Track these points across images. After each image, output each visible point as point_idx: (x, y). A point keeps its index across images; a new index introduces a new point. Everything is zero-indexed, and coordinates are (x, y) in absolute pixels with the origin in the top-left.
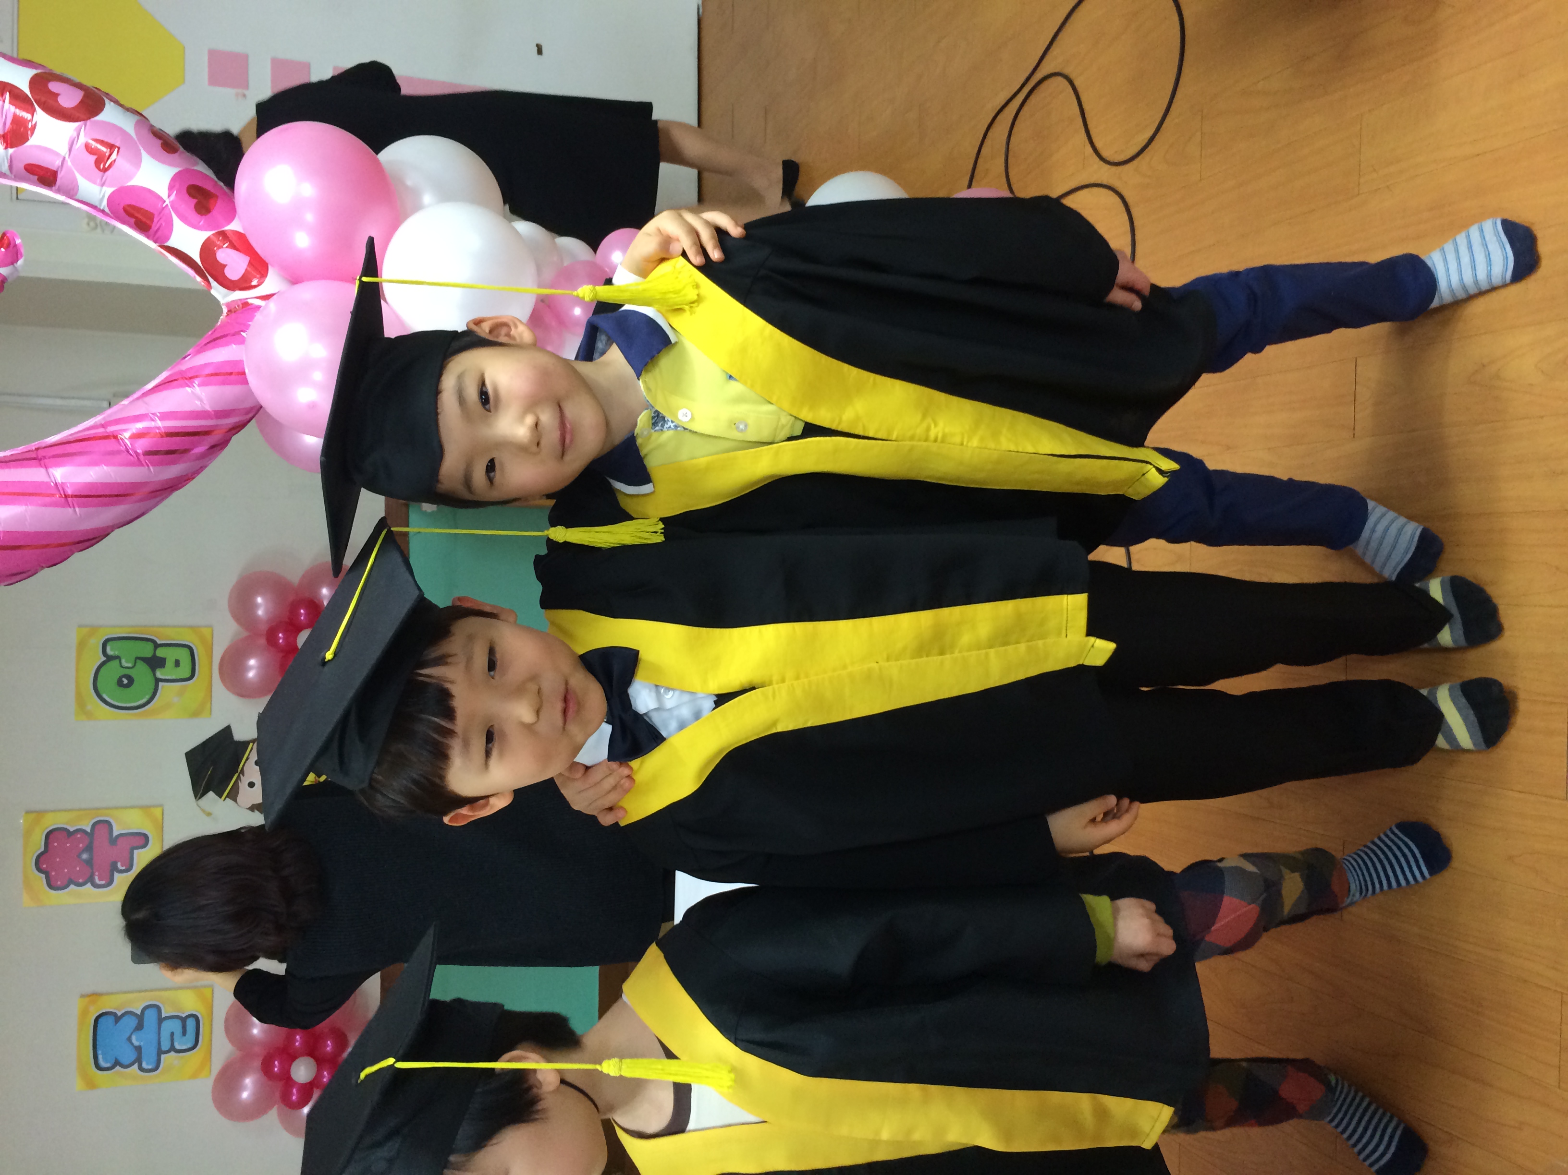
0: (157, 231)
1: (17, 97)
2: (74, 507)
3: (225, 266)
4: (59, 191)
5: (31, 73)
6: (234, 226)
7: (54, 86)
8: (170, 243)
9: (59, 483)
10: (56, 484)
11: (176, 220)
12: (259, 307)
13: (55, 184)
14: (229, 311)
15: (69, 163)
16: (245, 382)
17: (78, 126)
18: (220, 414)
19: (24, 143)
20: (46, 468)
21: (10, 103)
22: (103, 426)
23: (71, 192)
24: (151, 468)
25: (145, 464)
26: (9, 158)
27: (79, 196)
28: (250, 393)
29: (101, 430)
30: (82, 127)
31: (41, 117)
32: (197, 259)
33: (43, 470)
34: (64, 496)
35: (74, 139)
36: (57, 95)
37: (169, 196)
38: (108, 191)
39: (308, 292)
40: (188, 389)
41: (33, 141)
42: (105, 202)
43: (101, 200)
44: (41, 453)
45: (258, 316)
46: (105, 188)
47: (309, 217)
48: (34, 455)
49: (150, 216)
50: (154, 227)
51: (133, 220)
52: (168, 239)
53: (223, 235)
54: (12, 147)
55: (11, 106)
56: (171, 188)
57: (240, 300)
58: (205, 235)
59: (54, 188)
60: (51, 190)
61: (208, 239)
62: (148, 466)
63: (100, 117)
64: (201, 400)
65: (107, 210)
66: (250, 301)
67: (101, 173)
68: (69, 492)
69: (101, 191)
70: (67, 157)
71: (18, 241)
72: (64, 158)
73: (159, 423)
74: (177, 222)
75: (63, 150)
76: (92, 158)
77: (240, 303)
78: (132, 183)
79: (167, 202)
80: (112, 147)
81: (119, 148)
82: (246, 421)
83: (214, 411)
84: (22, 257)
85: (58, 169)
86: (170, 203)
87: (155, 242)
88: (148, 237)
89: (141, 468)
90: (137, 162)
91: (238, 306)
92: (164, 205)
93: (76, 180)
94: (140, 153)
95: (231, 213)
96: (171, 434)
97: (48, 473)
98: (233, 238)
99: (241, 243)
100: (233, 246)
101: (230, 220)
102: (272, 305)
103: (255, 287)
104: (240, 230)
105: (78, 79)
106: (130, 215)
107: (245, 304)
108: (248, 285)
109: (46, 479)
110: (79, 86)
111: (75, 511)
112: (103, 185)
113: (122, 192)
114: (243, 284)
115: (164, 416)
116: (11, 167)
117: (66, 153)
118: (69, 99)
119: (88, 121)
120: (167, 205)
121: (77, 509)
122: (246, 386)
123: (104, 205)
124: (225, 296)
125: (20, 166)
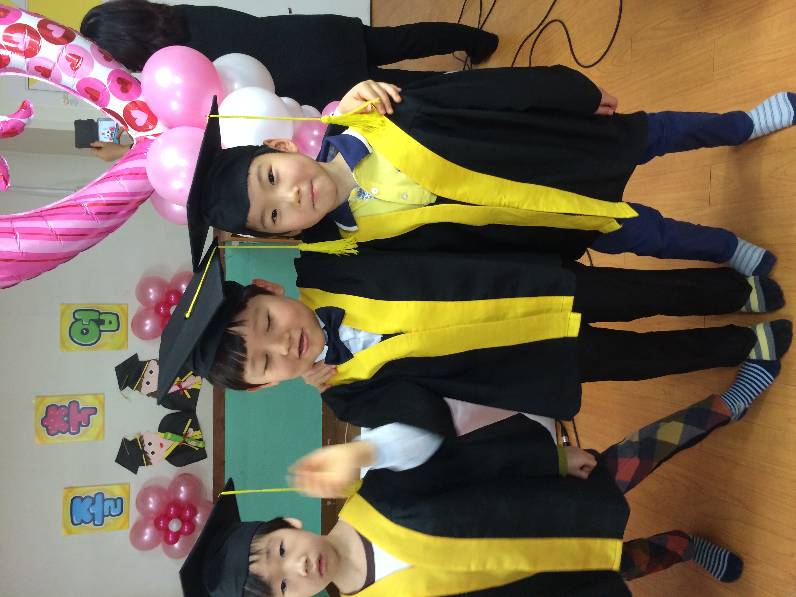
0: (101, 101)
1: (32, 32)
2: (60, 241)
3: (136, 119)
4: (52, 80)
5: (38, 20)
6: (141, 99)
7: (50, 27)
8: (108, 107)
9: (53, 228)
10: (51, 229)
11: (112, 96)
12: (152, 141)
13: (50, 76)
14: (138, 142)
15: (57, 66)
16: (147, 178)
17: (62, 47)
18: (133, 194)
19: (35, 56)
20: (46, 220)
21: (28, 35)
22: (75, 200)
23: (58, 81)
24: (99, 221)
25: (96, 219)
26: (27, 64)
27: (62, 83)
28: (149, 183)
29: (74, 202)
30: (64, 48)
31: (44, 43)
32: (122, 116)
33: (44, 222)
34: (55, 235)
35: (60, 53)
36: (52, 31)
37: (108, 83)
38: (77, 80)
39: (178, 132)
40: (117, 181)
41: (39, 54)
42: (75, 86)
43: (73, 85)
44: (43, 213)
45: (153, 145)
46: (75, 79)
47: (179, 94)
48: (39, 214)
49: (98, 93)
50: (100, 99)
51: (89, 95)
52: (107, 104)
53: (134, 103)
54: (28, 58)
55: (28, 37)
56: (109, 79)
57: (143, 136)
58: (125, 103)
59: (49, 78)
60: (48, 80)
61: (127, 105)
62: (97, 220)
63: (73, 43)
64: (124, 188)
65: (76, 90)
66: (148, 137)
67: (74, 71)
68: (58, 233)
69: (73, 81)
70: (56, 63)
71: (31, 106)
72: (55, 63)
73: (103, 199)
74: (112, 97)
75: (55, 60)
76: (69, 64)
77: (143, 138)
78: (90, 76)
79: (107, 86)
80: (79, 58)
81: (83, 58)
82: (145, 199)
83: (130, 193)
84: (33, 114)
85: (52, 68)
86: (108, 86)
87: (100, 107)
88: (97, 104)
89: (94, 221)
90: (92, 66)
91: (142, 140)
92: (105, 88)
93: (61, 75)
94: (93, 61)
95: (139, 91)
96: (109, 204)
97: (47, 224)
98: (139, 104)
99: (144, 107)
100: (140, 109)
101: (138, 96)
102: (160, 139)
103: (151, 130)
104: (143, 100)
105: (61, 23)
106: (89, 93)
107: (145, 138)
108: (148, 129)
109: (47, 227)
110: (62, 27)
111: (61, 243)
112: (74, 77)
113: (84, 81)
114: (145, 128)
115: (105, 195)
116: (28, 68)
117: (56, 61)
118: (57, 33)
119: (67, 44)
120: (107, 88)
121: (62, 242)
122: (147, 180)
123: (75, 88)
124: (135, 134)
125: (32, 67)
